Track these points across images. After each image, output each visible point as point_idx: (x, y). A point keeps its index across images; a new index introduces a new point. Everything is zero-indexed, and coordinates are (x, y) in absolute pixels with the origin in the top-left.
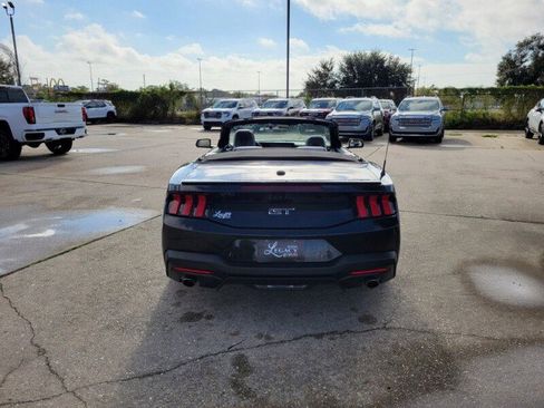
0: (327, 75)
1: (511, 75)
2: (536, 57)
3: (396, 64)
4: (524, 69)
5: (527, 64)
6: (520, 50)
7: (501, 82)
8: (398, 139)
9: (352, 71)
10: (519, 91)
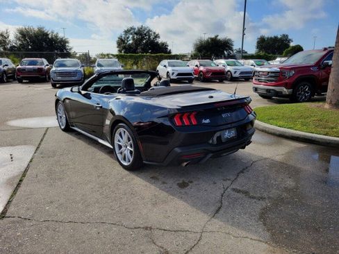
0: (5, 42)
1: (124, 48)
2: (133, 39)
3: (56, 37)
4: (129, 45)
5: (131, 42)
6: (126, 34)
7: (120, 51)
8: (58, 85)
9: (25, 40)
10: (131, 57)
